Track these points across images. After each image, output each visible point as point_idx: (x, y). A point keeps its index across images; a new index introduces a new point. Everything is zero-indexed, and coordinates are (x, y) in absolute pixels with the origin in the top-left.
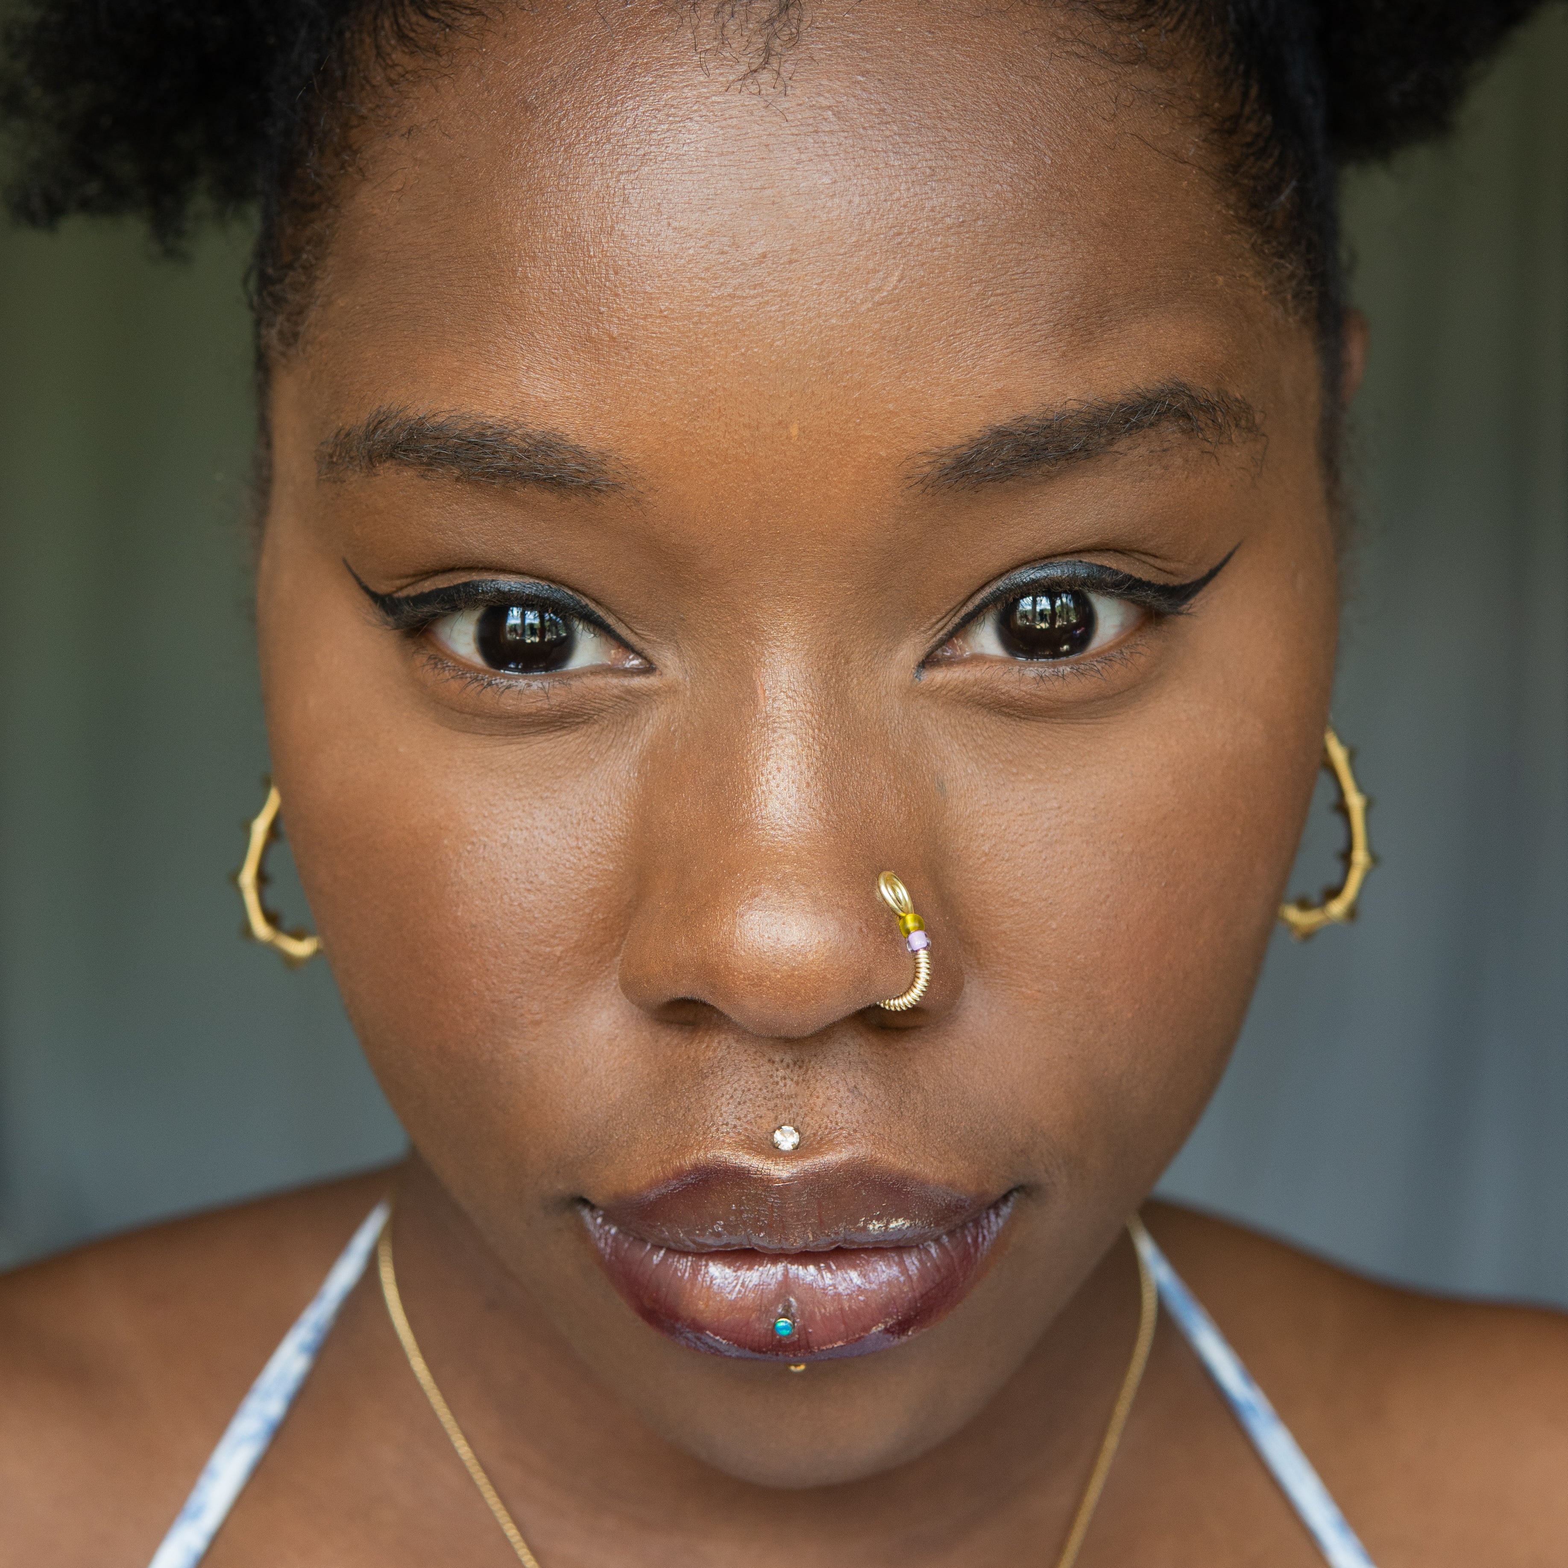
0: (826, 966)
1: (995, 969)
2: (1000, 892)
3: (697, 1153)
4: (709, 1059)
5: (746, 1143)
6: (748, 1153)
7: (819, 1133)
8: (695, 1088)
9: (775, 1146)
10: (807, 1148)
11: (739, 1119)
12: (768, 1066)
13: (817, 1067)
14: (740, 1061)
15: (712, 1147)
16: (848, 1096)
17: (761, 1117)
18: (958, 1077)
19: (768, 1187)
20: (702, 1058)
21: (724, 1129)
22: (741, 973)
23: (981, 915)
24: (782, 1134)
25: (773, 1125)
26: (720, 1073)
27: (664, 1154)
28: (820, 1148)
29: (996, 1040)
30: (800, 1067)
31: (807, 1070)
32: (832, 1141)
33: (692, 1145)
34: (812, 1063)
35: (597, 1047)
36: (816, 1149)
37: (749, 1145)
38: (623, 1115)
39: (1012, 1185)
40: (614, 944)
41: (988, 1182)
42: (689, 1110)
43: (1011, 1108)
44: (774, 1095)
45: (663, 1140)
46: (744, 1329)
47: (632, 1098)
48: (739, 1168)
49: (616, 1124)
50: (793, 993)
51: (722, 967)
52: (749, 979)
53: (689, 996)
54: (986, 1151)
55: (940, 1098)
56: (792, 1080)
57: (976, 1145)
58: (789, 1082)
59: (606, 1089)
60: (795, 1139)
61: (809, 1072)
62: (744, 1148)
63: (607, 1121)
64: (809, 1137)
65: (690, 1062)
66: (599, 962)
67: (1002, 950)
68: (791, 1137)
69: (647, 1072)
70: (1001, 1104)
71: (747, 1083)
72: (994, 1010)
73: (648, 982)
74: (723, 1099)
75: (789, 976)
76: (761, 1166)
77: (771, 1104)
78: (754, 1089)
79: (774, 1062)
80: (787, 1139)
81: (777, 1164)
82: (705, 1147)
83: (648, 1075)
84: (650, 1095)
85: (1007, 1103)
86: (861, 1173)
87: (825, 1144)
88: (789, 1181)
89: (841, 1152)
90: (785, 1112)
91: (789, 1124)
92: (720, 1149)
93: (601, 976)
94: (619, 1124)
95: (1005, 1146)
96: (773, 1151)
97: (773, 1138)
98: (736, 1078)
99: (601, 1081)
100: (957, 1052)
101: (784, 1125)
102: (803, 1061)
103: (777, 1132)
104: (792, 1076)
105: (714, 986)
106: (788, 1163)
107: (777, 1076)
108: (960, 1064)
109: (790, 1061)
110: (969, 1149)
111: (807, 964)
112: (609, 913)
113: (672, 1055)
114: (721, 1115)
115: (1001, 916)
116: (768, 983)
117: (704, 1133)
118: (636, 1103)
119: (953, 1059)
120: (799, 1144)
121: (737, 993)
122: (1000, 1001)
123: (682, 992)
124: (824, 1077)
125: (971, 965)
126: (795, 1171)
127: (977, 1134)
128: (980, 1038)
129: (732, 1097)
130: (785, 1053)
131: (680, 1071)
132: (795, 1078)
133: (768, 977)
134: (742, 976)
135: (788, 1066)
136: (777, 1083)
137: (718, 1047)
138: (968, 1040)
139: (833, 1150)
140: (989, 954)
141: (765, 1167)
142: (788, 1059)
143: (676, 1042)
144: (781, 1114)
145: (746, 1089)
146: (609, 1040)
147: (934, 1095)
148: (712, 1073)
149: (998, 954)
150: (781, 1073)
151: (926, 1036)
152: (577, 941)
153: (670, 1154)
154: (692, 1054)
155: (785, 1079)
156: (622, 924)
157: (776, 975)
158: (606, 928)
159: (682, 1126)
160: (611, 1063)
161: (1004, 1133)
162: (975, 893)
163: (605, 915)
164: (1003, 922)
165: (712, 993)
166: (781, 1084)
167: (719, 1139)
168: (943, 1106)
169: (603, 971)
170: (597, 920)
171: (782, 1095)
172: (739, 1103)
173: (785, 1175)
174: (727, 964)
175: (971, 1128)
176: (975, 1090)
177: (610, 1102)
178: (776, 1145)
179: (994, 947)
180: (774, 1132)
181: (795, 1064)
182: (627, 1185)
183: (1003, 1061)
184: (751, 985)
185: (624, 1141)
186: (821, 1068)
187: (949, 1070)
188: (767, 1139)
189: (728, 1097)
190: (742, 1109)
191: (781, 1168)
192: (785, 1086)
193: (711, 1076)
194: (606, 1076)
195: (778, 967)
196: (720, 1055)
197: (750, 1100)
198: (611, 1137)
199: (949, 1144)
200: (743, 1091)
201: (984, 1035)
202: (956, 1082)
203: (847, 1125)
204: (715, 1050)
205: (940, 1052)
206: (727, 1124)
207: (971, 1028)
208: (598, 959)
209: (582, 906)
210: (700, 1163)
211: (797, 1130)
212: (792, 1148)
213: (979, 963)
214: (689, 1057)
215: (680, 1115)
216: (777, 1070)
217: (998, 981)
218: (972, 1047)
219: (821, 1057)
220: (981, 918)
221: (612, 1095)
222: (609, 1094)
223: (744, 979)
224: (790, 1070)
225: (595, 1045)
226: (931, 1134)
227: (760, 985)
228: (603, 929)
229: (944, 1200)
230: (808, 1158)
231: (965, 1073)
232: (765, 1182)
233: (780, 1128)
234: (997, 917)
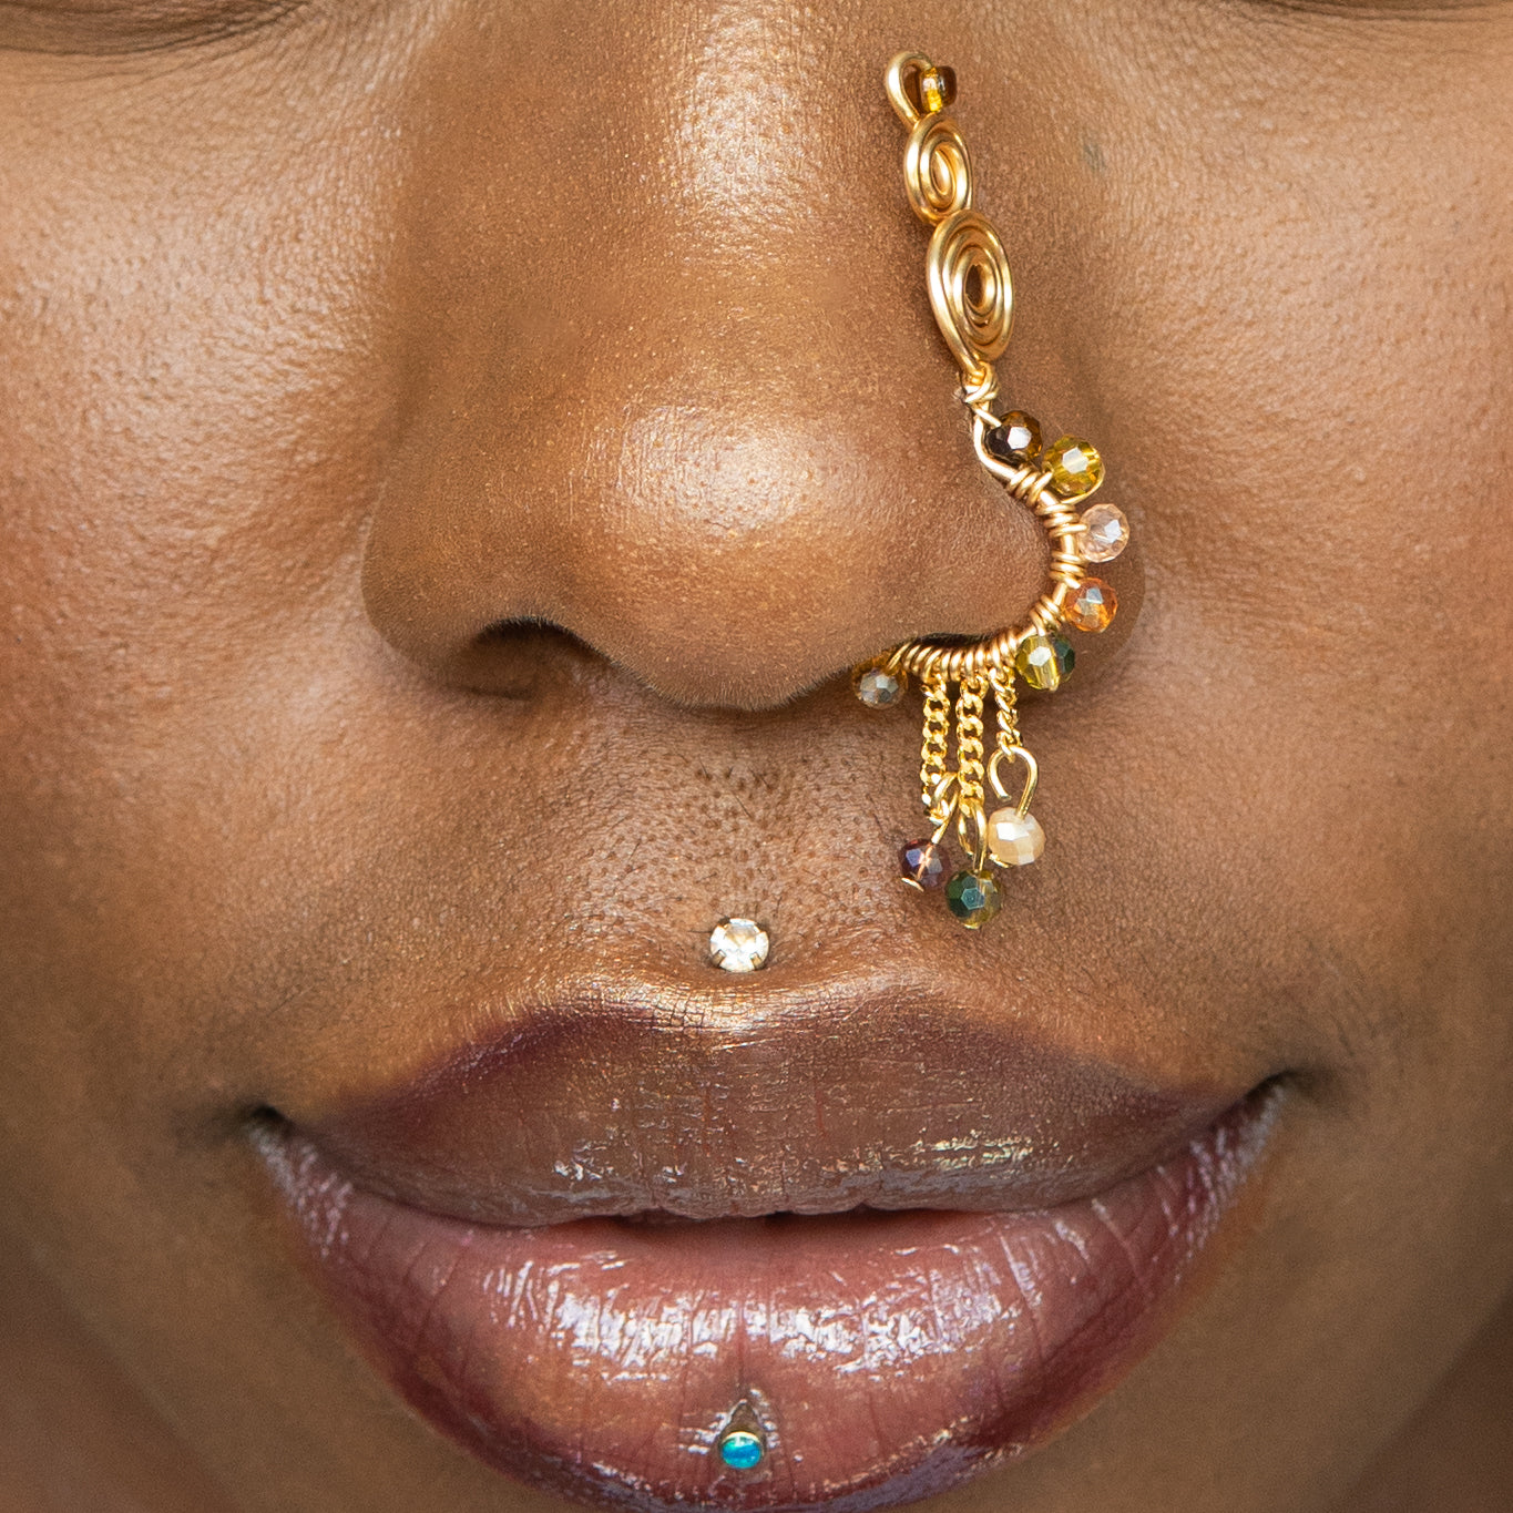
0: (827, 532)
1: (1228, 576)
2: (1233, 396)
3: (532, 983)
4: (561, 772)
5: (645, 958)
6: (649, 979)
7: (817, 934)
8: (527, 839)
9: (714, 964)
10: (788, 966)
11: (629, 904)
12: (695, 787)
13: (809, 785)
14: (632, 775)
15: (568, 969)
16: (880, 853)
17: (680, 899)
18: (1136, 818)
19: (700, 1054)
20: (544, 771)
21: (596, 927)
22: (633, 546)
23: (1193, 449)
24: (730, 934)
25: (709, 917)
26: (583, 803)
27: (455, 991)
28: (819, 965)
29: (1227, 740)
30: (770, 788)
31: (786, 795)
32: (845, 950)
33: (522, 966)
34: (798, 777)
35: (297, 759)
36: (811, 967)
37: (652, 960)
38: (360, 910)
39: (1264, 1070)
40: (343, 524)
41: (1211, 1057)
42: (515, 888)
43: (1261, 895)
44: (710, 851)
45: (453, 961)
46: (641, 1452)
47: (380, 871)
48: (629, 1011)
49: (345, 932)
50: (750, 593)
51: (590, 533)
52: (650, 560)
53: (516, 614)
54: (1204, 987)
55: (1095, 864)
56: (751, 817)
57: (1180, 972)
58: (743, 821)
59: (319, 855)
60: (760, 945)
61: (792, 798)
62: (641, 967)
63: (323, 928)
64: (793, 943)
65: (517, 780)
66: (306, 565)
67: (1242, 532)
68: (750, 942)
69: (414, 811)
70: (1236, 885)
71: (646, 823)
72: (1225, 673)
73: (427, 585)
74: (592, 861)
75: (742, 553)
76: (681, 1006)
77: (703, 871)
78: (664, 837)
79: (709, 777)
80: (740, 949)
81: (717, 1001)
82: (552, 969)
83: (418, 816)
84: (422, 861)
85: (1251, 882)
86: (913, 1021)
87: (831, 957)
88: (749, 1039)
89: (868, 973)
90: (736, 887)
91: (746, 914)
92: (586, 971)
93: (311, 598)
94: (351, 929)
95: (1246, 980)
96: (709, 974)
97: (708, 945)
98: (622, 813)
99: (307, 838)
100: (1135, 764)
101: (734, 916)
102: (776, 776)
103: (719, 931)
104: (750, 807)
105: (570, 580)
106: (744, 999)
107: (716, 809)
108: (1142, 791)
109: (747, 776)
110: (1165, 981)
111: (783, 526)
112: (332, 450)
113: (475, 766)
114: (588, 897)
115: (1237, 453)
116: (694, 568)
117: (549, 937)
118: (390, 881)
119: (1125, 777)
120: (769, 957)
121: (622, 595)
122: (1239, 650)
123: (504, 604)
124: (824, 809)
125: (1172, 569)
126: (761, 1015)
127: (1181, 948)
128: (1192, 736)
129: (612, 855)
130: (736, 758)
131: (494, 802)
132: (759, 813)
133: (695, 555)
134: (634, 554)
135: (742, 786)
136: (717, 824)
137: (580, 747)
138: (1163, 738)
139: (850, 968)
140: (1214, 542)
141: (689, 1009)
142: (742, 770)
143: (484, 737)
144: (727, 893)
145: (644, 838)
146: (325, 743)
147: (1080, 856)
148: (567, 804)
149: (1233, 543)
150: (726, 802)
151: (1063, 725)
152: (255, 515)
153: (469, 988)
154: (522, 765)
155: (735, 814)
156: (361, 477)
157: (711, 550)
158: (324, 485)
159: (496, 925)
160: (330, 795)
161: (1245, 951)
162: (1175, 399)
163: (324, 456)
164: (1242, 467)
165: (567, 599)
166: (727, 825)
167: (583, 949)
168: (1102, 882)
169: (317, 587)
170: (303, 466)
171: (728, 850)
172: (629, 870)
173: (737, 1025)
174: (601, 525)
175: (1168, 933)
176: (1176, 848)
177: (329, 883)
178: (717, 960)
179: (1224, 526)
180: (711, 932)
181: (757, 782)
182: (370, 1068)
183: (1243, 788)
184: (656, 573)
185: (362, 971)
186: (819, 789)
187: (1115, 804)
188: (693, 948)
189: (604, 854)
190: (635, 883)
191: (728, 1009)
192: (735, 829)
193: (566, 811)
194: (320, 824)
195: (717, 531)
196: (586, 763)
197: (655, 861)
198: (332, 961)
199: (1118, 967)
200: (639, 842)
201: (1202, 728)
202: (1132, 831)
203: (880, 916)
204: (573, 754)
205: (1094, 761)
206: (601, 917)
207: (1169, 713)
208: (303, 557)
209: (269, 433)
210: (540, 1005)
211: (763, 927)
212: (751, 967)
213: (1190, 564)
214: (514, 769)
215: (491, 902)
216: (717, 795)
217: (1235, 605)
218: (1171, 755)
219: (817, 764)
220: (1194, 458)
221: (332, 867)
222: (327, 865)
223: (640, 561)
224: (745, 796)
225: (293, 755)
226: (1074, 942)
227: (676, 574)
228: (315, 486)
229: (1111, 1095)
230: (792, 987)
231: (1153, 809)
232: (694, 1044)
233: (724, 922)
234: (1227, 454)
